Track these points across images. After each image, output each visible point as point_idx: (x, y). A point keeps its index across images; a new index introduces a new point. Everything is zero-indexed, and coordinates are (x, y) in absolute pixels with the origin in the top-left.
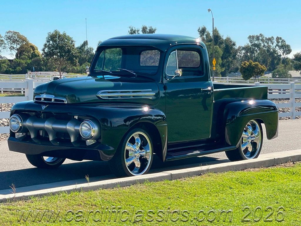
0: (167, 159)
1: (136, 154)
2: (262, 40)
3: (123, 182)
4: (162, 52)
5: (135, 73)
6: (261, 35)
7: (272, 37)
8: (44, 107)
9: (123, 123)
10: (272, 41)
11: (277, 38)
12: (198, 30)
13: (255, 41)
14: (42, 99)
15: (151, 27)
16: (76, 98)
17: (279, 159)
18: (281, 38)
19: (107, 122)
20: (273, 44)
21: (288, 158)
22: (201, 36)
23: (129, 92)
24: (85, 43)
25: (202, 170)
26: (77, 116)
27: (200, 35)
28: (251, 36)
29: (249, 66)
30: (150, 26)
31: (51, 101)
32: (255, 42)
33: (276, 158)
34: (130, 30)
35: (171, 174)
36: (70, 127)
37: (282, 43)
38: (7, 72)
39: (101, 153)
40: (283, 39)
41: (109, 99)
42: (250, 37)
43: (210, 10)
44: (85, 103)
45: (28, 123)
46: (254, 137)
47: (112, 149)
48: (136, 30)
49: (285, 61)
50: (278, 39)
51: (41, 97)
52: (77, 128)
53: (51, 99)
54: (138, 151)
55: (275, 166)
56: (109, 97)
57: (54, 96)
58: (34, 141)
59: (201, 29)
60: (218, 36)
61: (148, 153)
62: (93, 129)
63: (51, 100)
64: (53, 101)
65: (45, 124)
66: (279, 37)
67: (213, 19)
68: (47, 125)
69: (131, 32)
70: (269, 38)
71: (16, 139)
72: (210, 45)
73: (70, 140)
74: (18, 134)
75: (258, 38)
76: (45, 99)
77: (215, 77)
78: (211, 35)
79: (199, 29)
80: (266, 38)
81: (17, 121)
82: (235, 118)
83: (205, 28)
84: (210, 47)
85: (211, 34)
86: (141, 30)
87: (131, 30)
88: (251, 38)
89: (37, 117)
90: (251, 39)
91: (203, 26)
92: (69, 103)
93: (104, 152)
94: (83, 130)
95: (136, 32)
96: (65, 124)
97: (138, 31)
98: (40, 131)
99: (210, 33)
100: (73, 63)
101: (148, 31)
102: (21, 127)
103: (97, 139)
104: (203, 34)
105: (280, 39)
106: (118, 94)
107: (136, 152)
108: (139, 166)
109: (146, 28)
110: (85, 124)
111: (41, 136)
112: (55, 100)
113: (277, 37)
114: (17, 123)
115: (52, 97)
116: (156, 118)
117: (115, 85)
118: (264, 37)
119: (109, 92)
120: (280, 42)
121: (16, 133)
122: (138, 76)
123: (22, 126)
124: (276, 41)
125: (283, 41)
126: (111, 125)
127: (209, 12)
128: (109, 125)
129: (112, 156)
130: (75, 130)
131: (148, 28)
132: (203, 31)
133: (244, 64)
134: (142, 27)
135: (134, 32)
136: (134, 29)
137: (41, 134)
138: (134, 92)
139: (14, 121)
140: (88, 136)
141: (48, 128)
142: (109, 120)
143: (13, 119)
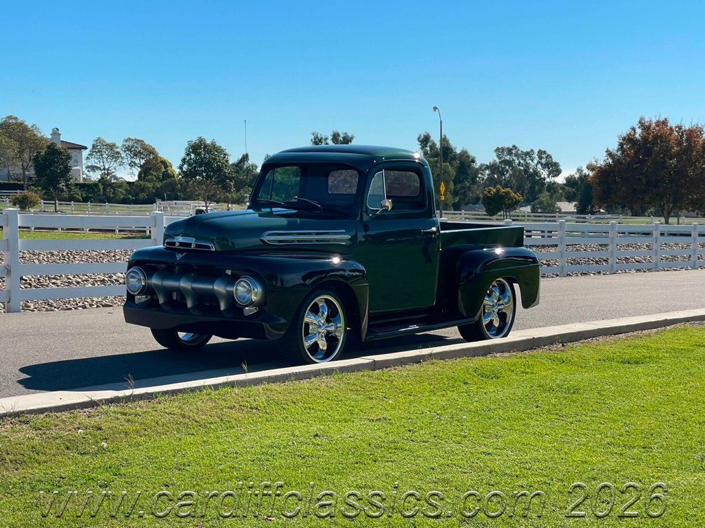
0: (367, 338)
1: (320, 330)
3: (300, 372)
4: (360, 173)
5: (319, 205)
6: (514, 146)
7: (532, 150)
8: (179, 256)
10: (531, 156)
11: (539, 152)
12: (418, 139)
13: (506, 156)
14: (177, 244)
15: (346, 133)
16: (228, 243)
17: (540, 338)
18: (545, 152)
19: (276, 279)
20: (532, 160)
21: (554, 337)
22: (422, 148)
24: (245, 158)
25: (423, 355)
26: (231, 271)
27: (420, 146)
28: (500, 147)
29: (495, 194)
31: (191, 247)
32: (506, 158)
33: (535, 337)
34: (313, 137)
35: (375, 361)
36: (219, 287)
37: (546, 160)
38: (124, 201)
39: (267, 327)
40: (548, 153)
42: (498, 149)
43: (437, 108)
44: (241, 251)
45: (155, 281)
46: (502, 304)
47: (283, 321)
48: (324, 138)
49: (552, 187)
50: (541, 153)
51: (175, 241)
52: (229, 289)
53: (191, 244)
54: (323, 325)
55: (535, 349)
56: (280, 241)
57: (194, 240)
58: (164, 308)
59: (422, 137)
60: (448, 148)
61: (339, 329)
62: (254, 290)
63: (189, 245)
64: (193, 246)
65: (181, 282)
66: (543, 150)
67: (441, 122)
68: (184, 284)
69: (316, 141)
70: (526, 151)
71: (136, 304)
72: (436, 162)
73: (219, 307)
74: (139, 297)
75: (510, 151)
76: (181, 244)
77: (443, 212)
79: (420, 137)
80: (522, 151)
81: (138, 277)
82: (474, 275)
83: (428, 135)
84: (436, 166)
85: (438, 146)
86: (330, 137)
87: (315, 139)
88: (499, 151)
89: (169, 272)
90: (500, 153)
91: (426, 133)
92: (218, 250)
93: (271, 326)
94: (239, 292)
95: (323, 141)
96: (212, 283)
97: (326, 139)
98: (172, 292)
99: (435, 144)
100: (226, 188)
101: (342, 140)
102: (144, 287)
103: (261, 305)
104: (426, 145)
105: (544, 154)
106: (293, 237)
107: (320, 327)
108: (325, 348)
109: (338, 135)
110: (242, 282)
111: (175, 300)
112: (197, 246)
113: (540, 150)
114: (138, 281)
115: (192, 241)
116: (351, 273)
117: (289, 223)
118: (518, 150)
119: (279, 234)
120: (543, 158)
121: (136, 295)
122: (324, 210)
123: (146, 284)
124: (537, 157)
125: (549, 156)
126: (282, 284)
127: (435, 111)
128: (279, 284)
129: (283, 333)
130: (227, 291)
131: (342, 136)
132: (425, 140)
133: (489, 192)
134: (332, 133)
135: (320, 141)
136: (319, 136)
137: (175, 297)
138: (317, 234)
139: (133, 277)
140: (247, 302)
141: (185, 289)
142: (279, 277)
143: (132, 274)
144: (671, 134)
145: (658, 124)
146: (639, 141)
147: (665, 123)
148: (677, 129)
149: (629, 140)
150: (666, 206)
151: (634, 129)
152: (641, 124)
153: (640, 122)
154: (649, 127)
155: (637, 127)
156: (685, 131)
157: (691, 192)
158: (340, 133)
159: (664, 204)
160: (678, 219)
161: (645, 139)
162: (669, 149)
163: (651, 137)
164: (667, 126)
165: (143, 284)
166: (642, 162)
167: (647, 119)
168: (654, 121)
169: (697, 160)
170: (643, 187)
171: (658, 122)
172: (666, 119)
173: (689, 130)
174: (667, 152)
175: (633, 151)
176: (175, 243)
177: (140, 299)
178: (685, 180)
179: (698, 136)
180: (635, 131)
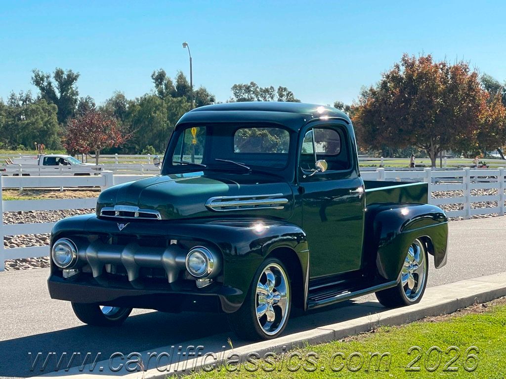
0: (309, 307)
1: (269, 300)
2: (256, 93)
3: (276, 347)
4: (292, 132)
5: (249, 167)
6: (252, 83)
7: (272, 88)
8: (121, 227)
9: (249, 250)
10: (271, 94)
11: (279, 90)
12: (152, 76)
13: (243, 94)
14: (117, 214)
15: (70, 71)
16: (173, 210)
17: (462, 299)
18: (285, 89)
19: (230, 248)
20: (272, 98)
21: (473, 297)
22: (157, 86)
23: (251, 198)
25: (372, 323)
26: (176, 241)
27: (155, 85)
28: (237, 85)
29: (251, 136)
30: (69, 69)
31: (134, 216)
32: (244, 96)
33: (459, 298)
34: (33, 75)
35: (334, 331)
36: (168, 259)
37: (287, 98)
39: (224, 300)
40: (289, 90)
41: (225, 210)
42: (235, 87)
43: (187, 44)
44: (189, 219)
45: (89, 253)
46: (416, 265)
47: (239, 292)
48: (45, 75)
50: (281, 90)
51: (114, 210)
52: (179, 260)
53: (134, 213)
54: (271, 294)
55: (460, 311)
56: (223, 208)
57: (138, 208)
58: (99, 282)
59: (156, 74)
60: (185, 86)
61: (284, 299)
62: (210, 260)
63: (133, 214)
64: (136, 215)
65: (123, 254)
66: (283, 87)
67: (191, 59)
68: (126, 256)
69: (37, 79)
70: (265, 89)
71: (65, 279)
72: (180, 101)
73: (167, 280)
74: (68, 271)
75: (248, 89)
76: (121, 213)
78: (173, 85)
79: (154, 74)
80: (261, 89)
81: (67, 249)
83: (163, 72)
84: (180, 106)
85: (175, 84)
86: (53, 75)
87: (36, 77)
88: (237, 88)
89: (102, 243)
90: (238, 91)
91: (161, 69)
92: (164, 219)
93: (227, 298)
94: (191, 263)
95: (45, 79)
96: (160, 254)
97: (48, 77)
98: (106, 265)
99: (171, 82)
101: (66, 78)
102: (75, 260)
103: (214, 278)
104: (161, 83)
105: (285, 91)
106: (235, 203)
107: (268, 296)
108: (273, 320)
109: (62, 73)
110: (196, 253)
111: (109, 273)
112: (141, 215)
113: (280, 87)
114: (66, 253)
115: (136, 210)
116: (282, 238)
117: (230, 189)
118: (257, 87)
119: (223, 200)
120: (284, 95)
121: (64, 269)
122: (254, 172)
123: (77, 256)
124: (277, 94)
125: (289, 94)
126: (236, 252)
127: (184, 47)
128: (233, 253)
129: (240, 305)
130: (178, 264)
131: (65, 73)
132: (160, 78)
133: (244, 134)
134: (55, 71)
135: (42, 79)
136: (40, 73)
137: (109, 269)
138: (257, 198)
139: (61, 249)
140: (202, 273)
141: (127, 261)
142: (233, 245)
143: (60, 246)
144: (436, 72)
145: (422, 61)
146: (402, 78)
147: (428, 59)
148: (441, 66)
149: (394, 78)
150: (432, 148)
151: (398, 67)
152: (405, 62)
153: (403, 60)
154: (413, 64)
155: (400, 64)
156: (450, 68)
157: (459, 132)
158: (64, 70)
159: (430, 145)
160: (441, 160)
161: (409, 77)
162: (435, 88)
163: (416, 75)
164: (431, 63)
165: (74, 256)
166: (408, 101)
167: (410, 56)
168: (417, 58)
169: (463, 99)
170: (410, 127)
171: (422, 58)
172: (429, 56)
173: (454, 67)
174: (432, 91)
175: (398, 90)
176: (114, 212)
177: (68, 273)
178: (452, 119)
179: (463, 74)
180: (399, 68)
